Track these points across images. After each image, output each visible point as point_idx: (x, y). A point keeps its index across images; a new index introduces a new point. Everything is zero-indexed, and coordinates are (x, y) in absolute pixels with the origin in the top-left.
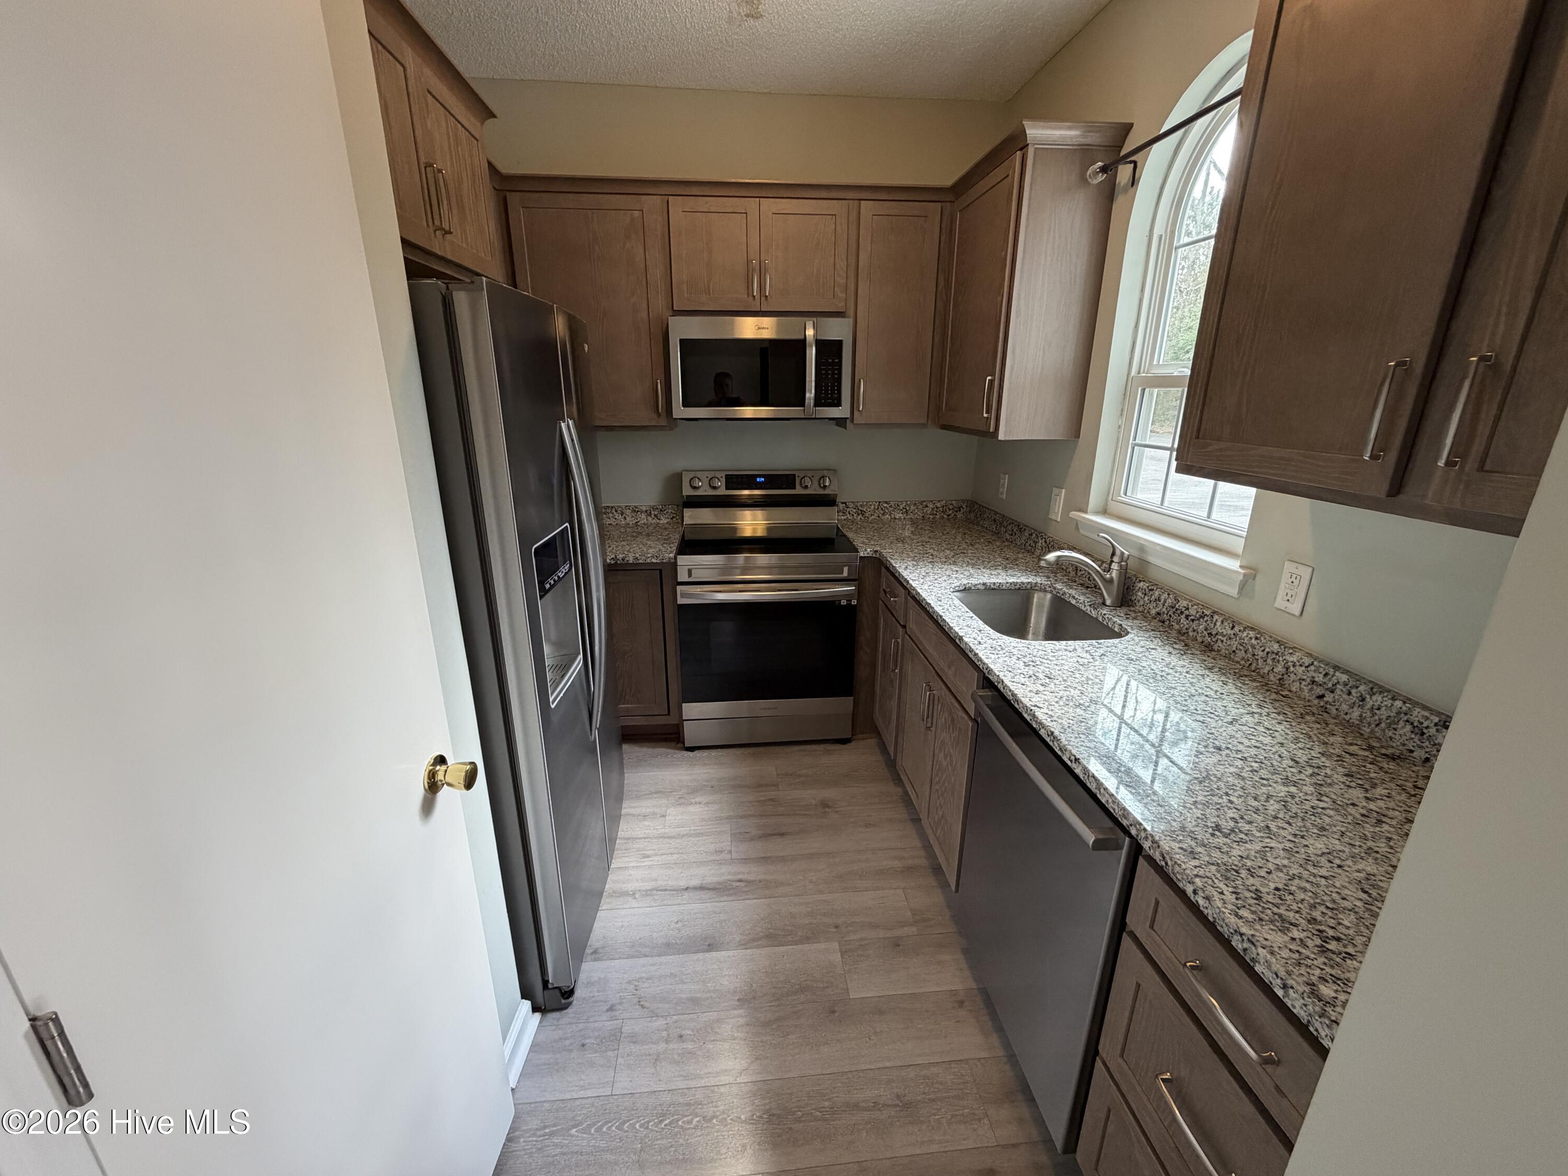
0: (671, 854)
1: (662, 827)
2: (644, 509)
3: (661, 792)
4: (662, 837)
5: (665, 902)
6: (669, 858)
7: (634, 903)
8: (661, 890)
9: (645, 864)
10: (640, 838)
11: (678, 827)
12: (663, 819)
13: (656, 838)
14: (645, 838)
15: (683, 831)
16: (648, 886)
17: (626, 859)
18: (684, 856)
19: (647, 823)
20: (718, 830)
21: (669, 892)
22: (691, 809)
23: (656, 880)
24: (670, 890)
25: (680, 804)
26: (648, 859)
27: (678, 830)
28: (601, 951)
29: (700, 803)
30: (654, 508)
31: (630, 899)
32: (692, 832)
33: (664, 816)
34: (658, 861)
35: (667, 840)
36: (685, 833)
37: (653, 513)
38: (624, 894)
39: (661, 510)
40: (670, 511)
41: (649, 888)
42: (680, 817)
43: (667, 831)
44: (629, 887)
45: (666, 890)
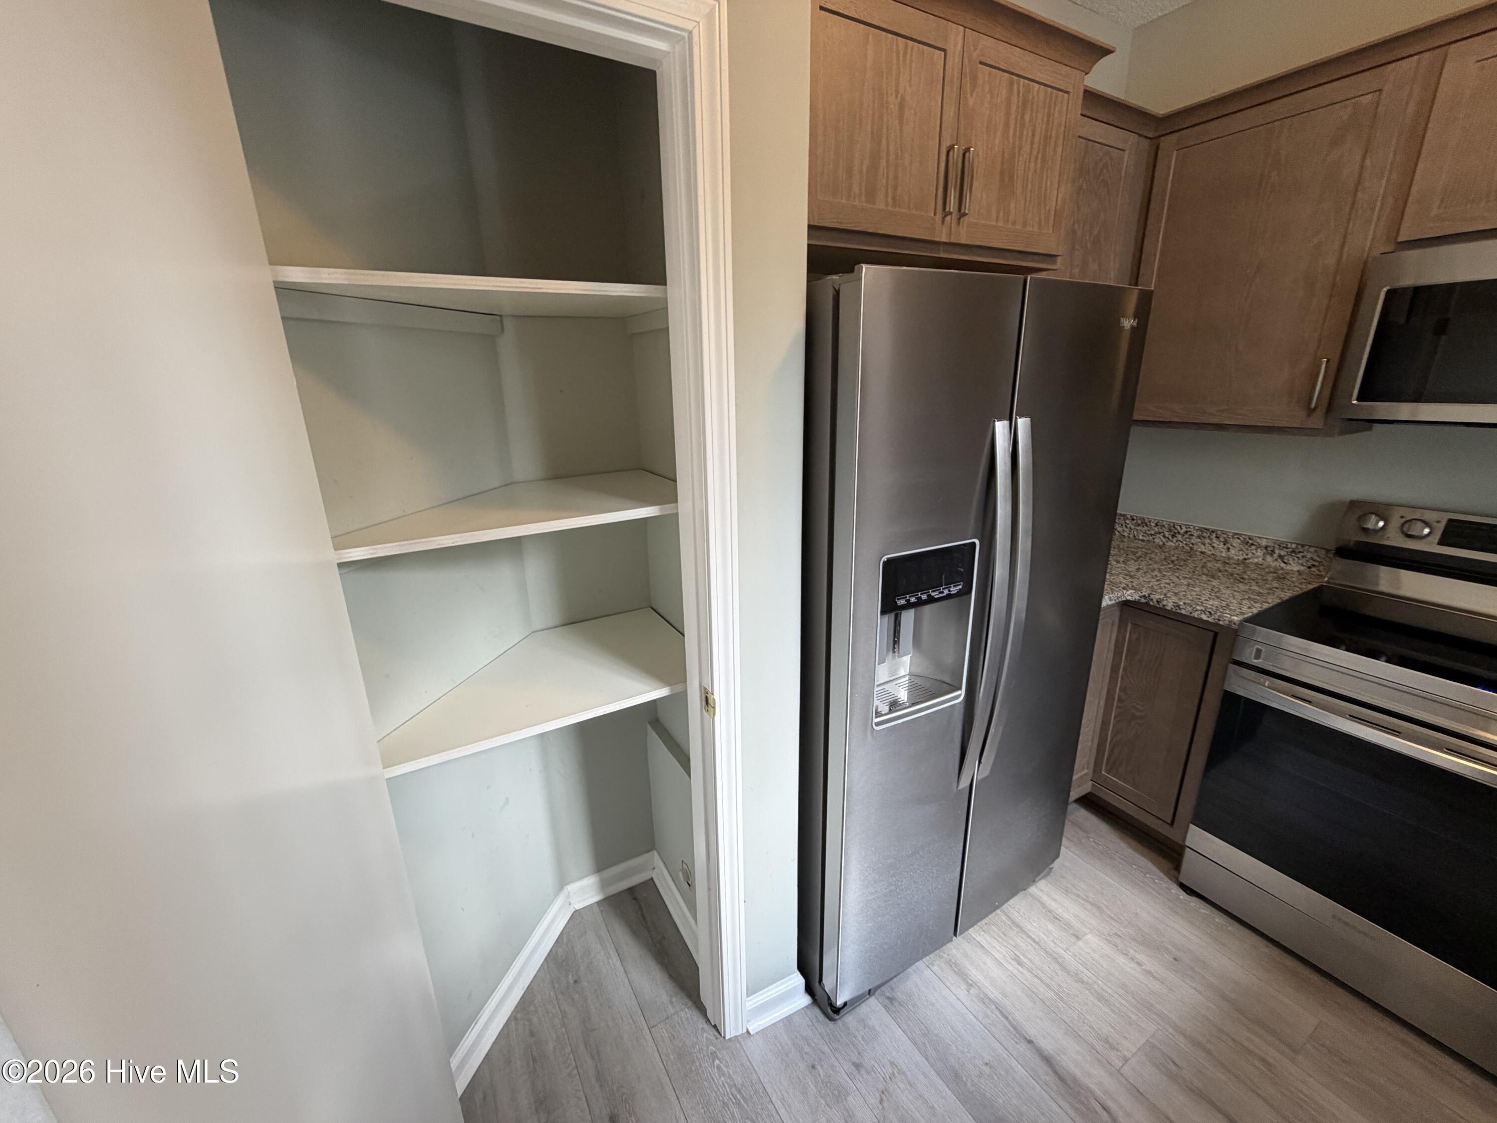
0: (1048, 986)
1: (1064, 947)
2: (1264, 543)
3: (1099, 908)
4: (1056, 959)
5: (993, 1028)
6: (1042, 988)
7: (962, 992)
8: (1001, 1012)
9: (1011, 968)
10: (1030, 937)
11: (1083, 964)
12: (1073, 939)
13: (1047, 952)
14: (1034, 941)
15: (1086, 975)
16: (994, 993)
17: (995, 944)
18: (1060, 1004)
19: (1050, 927)
20: (1133, 1017)
21: (1006, 1023)
22: (1121, 960)
23: (1006, 996)
24: (1010, 1023)
25: (1110, 942)
26: (1017, 966)
27: (1081, 968)
28: (896, 1004)
29: (1139, 964)
30: (1282, 546)
31: (964, 986)
32: (1096, 987)
33: (1078, 938)
34: (1026, 979)
35: (1057, 967)
36: (1085, 979)
37: (1277, 551)
38: (962, 974)
39: (1293, 551)
40: (1309, 556)
41: (992, 997)
42: (1096, 956)
43: (1066, 956)
44: (975, 974)
45: (1007, 1018)
